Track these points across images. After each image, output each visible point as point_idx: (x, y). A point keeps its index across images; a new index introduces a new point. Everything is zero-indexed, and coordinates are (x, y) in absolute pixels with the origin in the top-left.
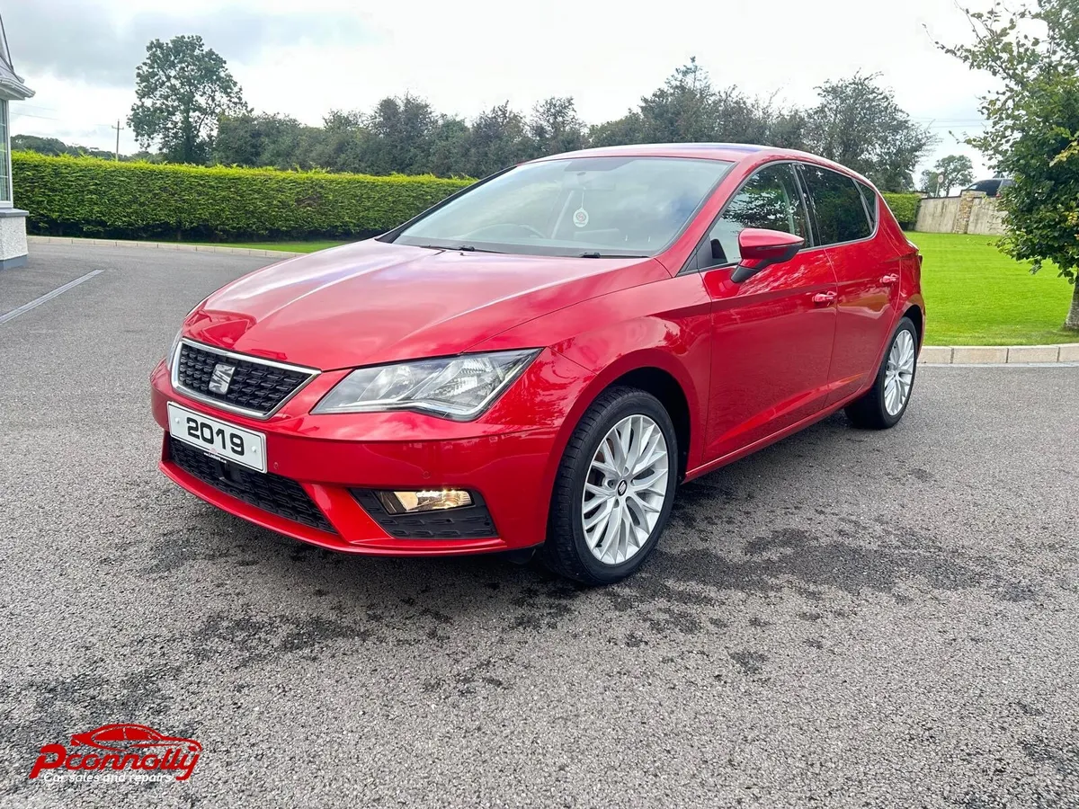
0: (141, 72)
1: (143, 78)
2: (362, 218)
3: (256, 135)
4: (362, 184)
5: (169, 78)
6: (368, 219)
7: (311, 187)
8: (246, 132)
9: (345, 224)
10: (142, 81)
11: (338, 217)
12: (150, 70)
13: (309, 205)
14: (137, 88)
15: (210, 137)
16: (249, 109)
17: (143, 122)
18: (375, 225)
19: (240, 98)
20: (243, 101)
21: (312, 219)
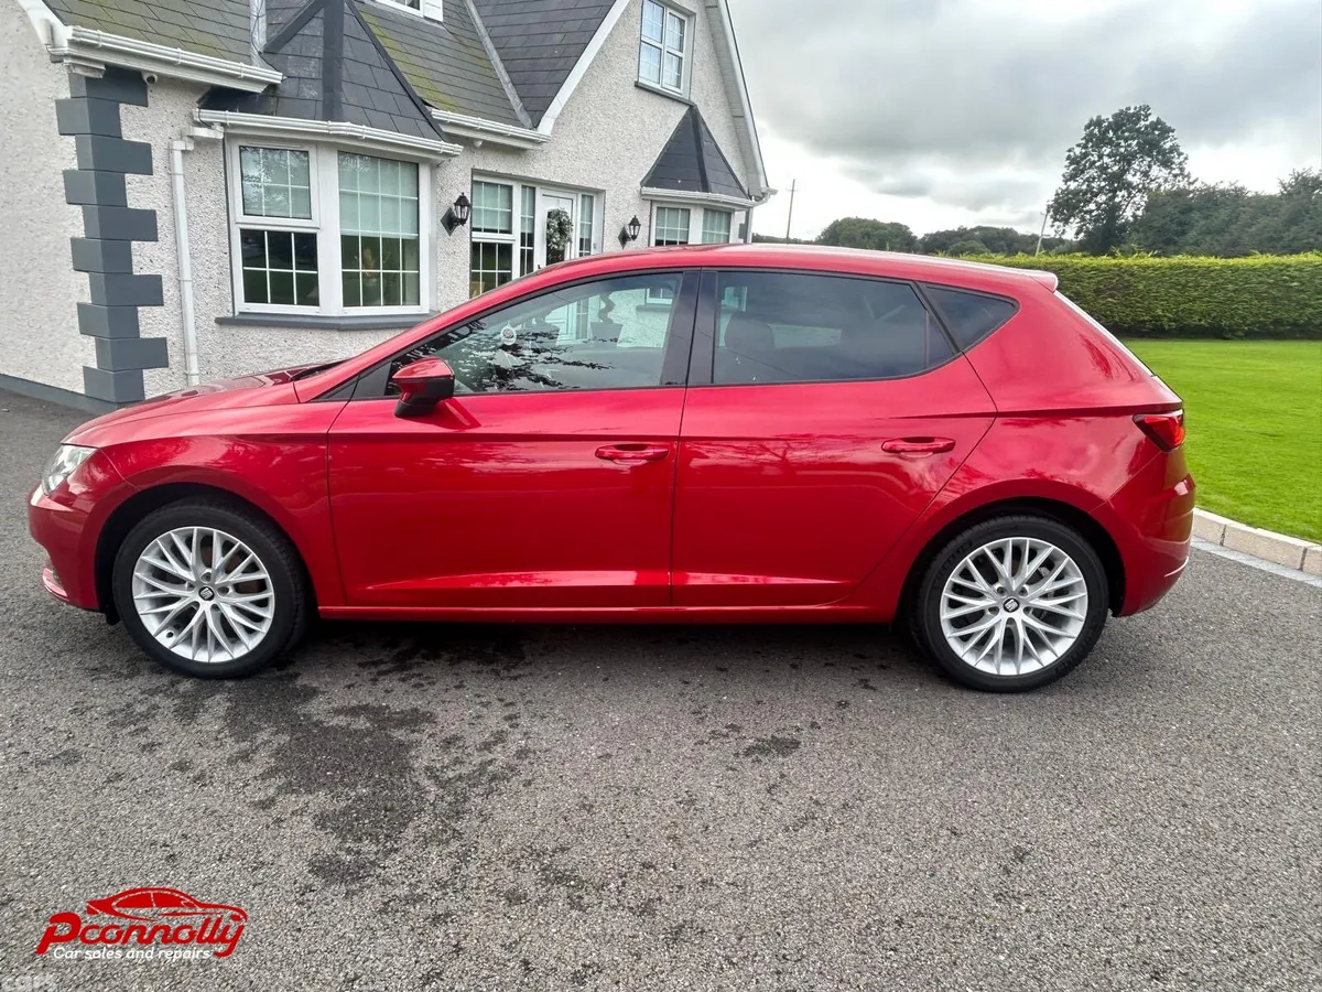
0: (1072, 154)
1: (1073, 160)
2: (1183, 311)
3: (1188, 210)
4: (1189, 270)
5: (1101, 157)
6: (1191, 312)
7: (1118, 275)
8: (1176, 207)
9: (1157, 318)
10: (1071, 164)
11: (1148, 310)
12: (1083, 151)
13: (1112, 296)
14: (1065, 170)
15: (1134, 216)
16: (1191, 180)
17: (1064, 207)
18: (1200, 320)
19: (1182, 170)
20: (1186, 173)
21: (1112, 312)
